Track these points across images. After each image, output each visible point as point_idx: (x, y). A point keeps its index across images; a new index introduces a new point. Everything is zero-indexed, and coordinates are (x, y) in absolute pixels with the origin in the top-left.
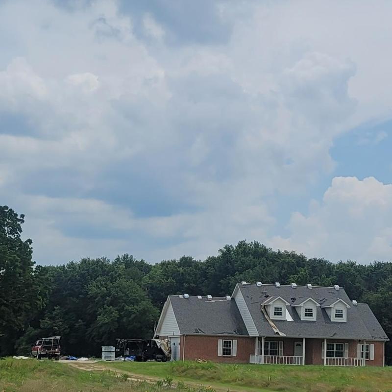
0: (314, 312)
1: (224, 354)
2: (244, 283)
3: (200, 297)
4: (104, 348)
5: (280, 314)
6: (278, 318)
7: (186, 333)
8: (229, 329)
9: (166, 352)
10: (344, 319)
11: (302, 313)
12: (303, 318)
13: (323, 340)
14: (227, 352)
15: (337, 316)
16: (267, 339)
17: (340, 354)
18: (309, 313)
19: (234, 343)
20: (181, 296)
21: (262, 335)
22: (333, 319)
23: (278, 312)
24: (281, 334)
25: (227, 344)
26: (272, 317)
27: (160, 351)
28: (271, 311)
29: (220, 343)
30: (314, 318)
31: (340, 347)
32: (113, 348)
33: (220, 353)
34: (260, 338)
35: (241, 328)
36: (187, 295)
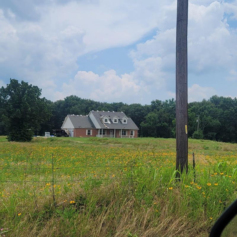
0: (117, 121)
1: (88, 134)
2: (93, 111)
3: (78, 115)
4: (46, 133)
5: (107, 121)
6: (106, 122)
7: (76, 128)
8: (89, 126)
9: (68, 134)
10: (126, 123)
11: (113, 121)
12: (114, 122)
13: (120, 130)
14: (89, 134)
15: (124, 122)
16: (103, 129)
17: (125, 134)
18: (116, 121)
19: (91, 131)
20: (72, 115)
21: (102, 128)
22: (123, 123)
23: (106, 120)
24: (108, 128)
25: (89, 131)
26: (104, 122)
27: (66, 134)
28: (104, 120)
29: (87, 131)
30: (117, 123)
31: (125, 132)
32: (49, 133)
33: (87, 134)
34: (101, 129)
35: (93, 126)
36: (74, 115)
